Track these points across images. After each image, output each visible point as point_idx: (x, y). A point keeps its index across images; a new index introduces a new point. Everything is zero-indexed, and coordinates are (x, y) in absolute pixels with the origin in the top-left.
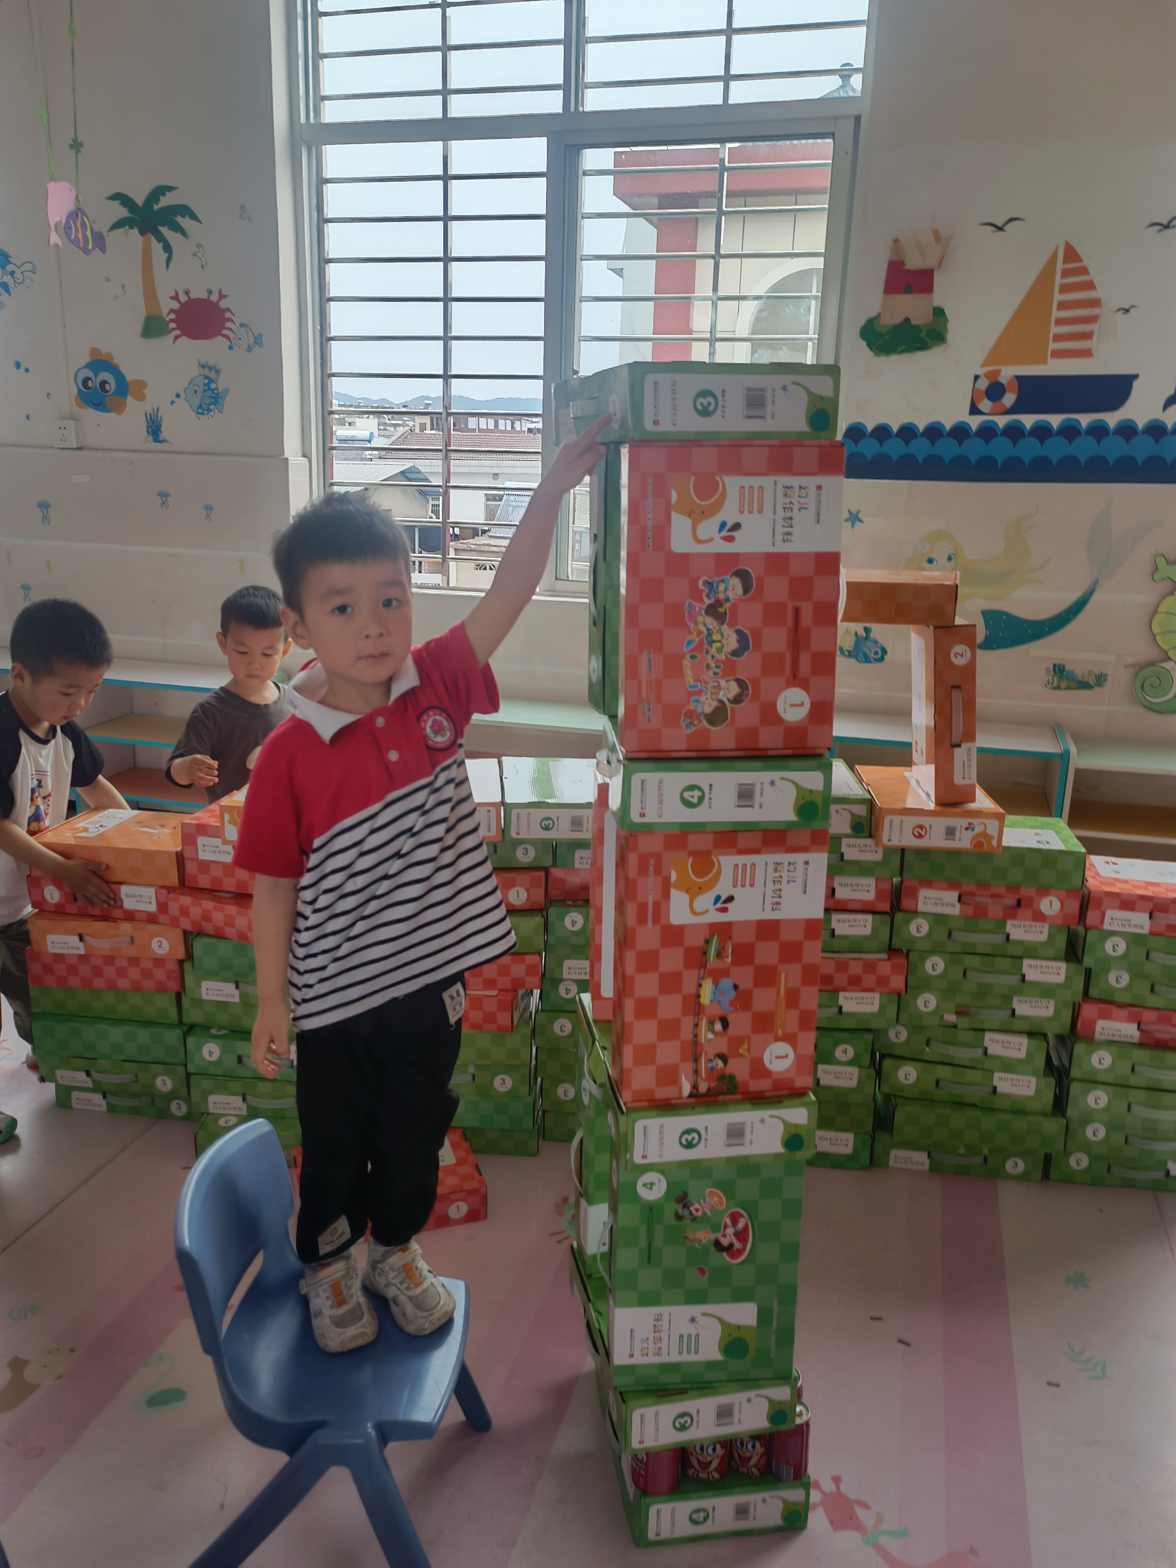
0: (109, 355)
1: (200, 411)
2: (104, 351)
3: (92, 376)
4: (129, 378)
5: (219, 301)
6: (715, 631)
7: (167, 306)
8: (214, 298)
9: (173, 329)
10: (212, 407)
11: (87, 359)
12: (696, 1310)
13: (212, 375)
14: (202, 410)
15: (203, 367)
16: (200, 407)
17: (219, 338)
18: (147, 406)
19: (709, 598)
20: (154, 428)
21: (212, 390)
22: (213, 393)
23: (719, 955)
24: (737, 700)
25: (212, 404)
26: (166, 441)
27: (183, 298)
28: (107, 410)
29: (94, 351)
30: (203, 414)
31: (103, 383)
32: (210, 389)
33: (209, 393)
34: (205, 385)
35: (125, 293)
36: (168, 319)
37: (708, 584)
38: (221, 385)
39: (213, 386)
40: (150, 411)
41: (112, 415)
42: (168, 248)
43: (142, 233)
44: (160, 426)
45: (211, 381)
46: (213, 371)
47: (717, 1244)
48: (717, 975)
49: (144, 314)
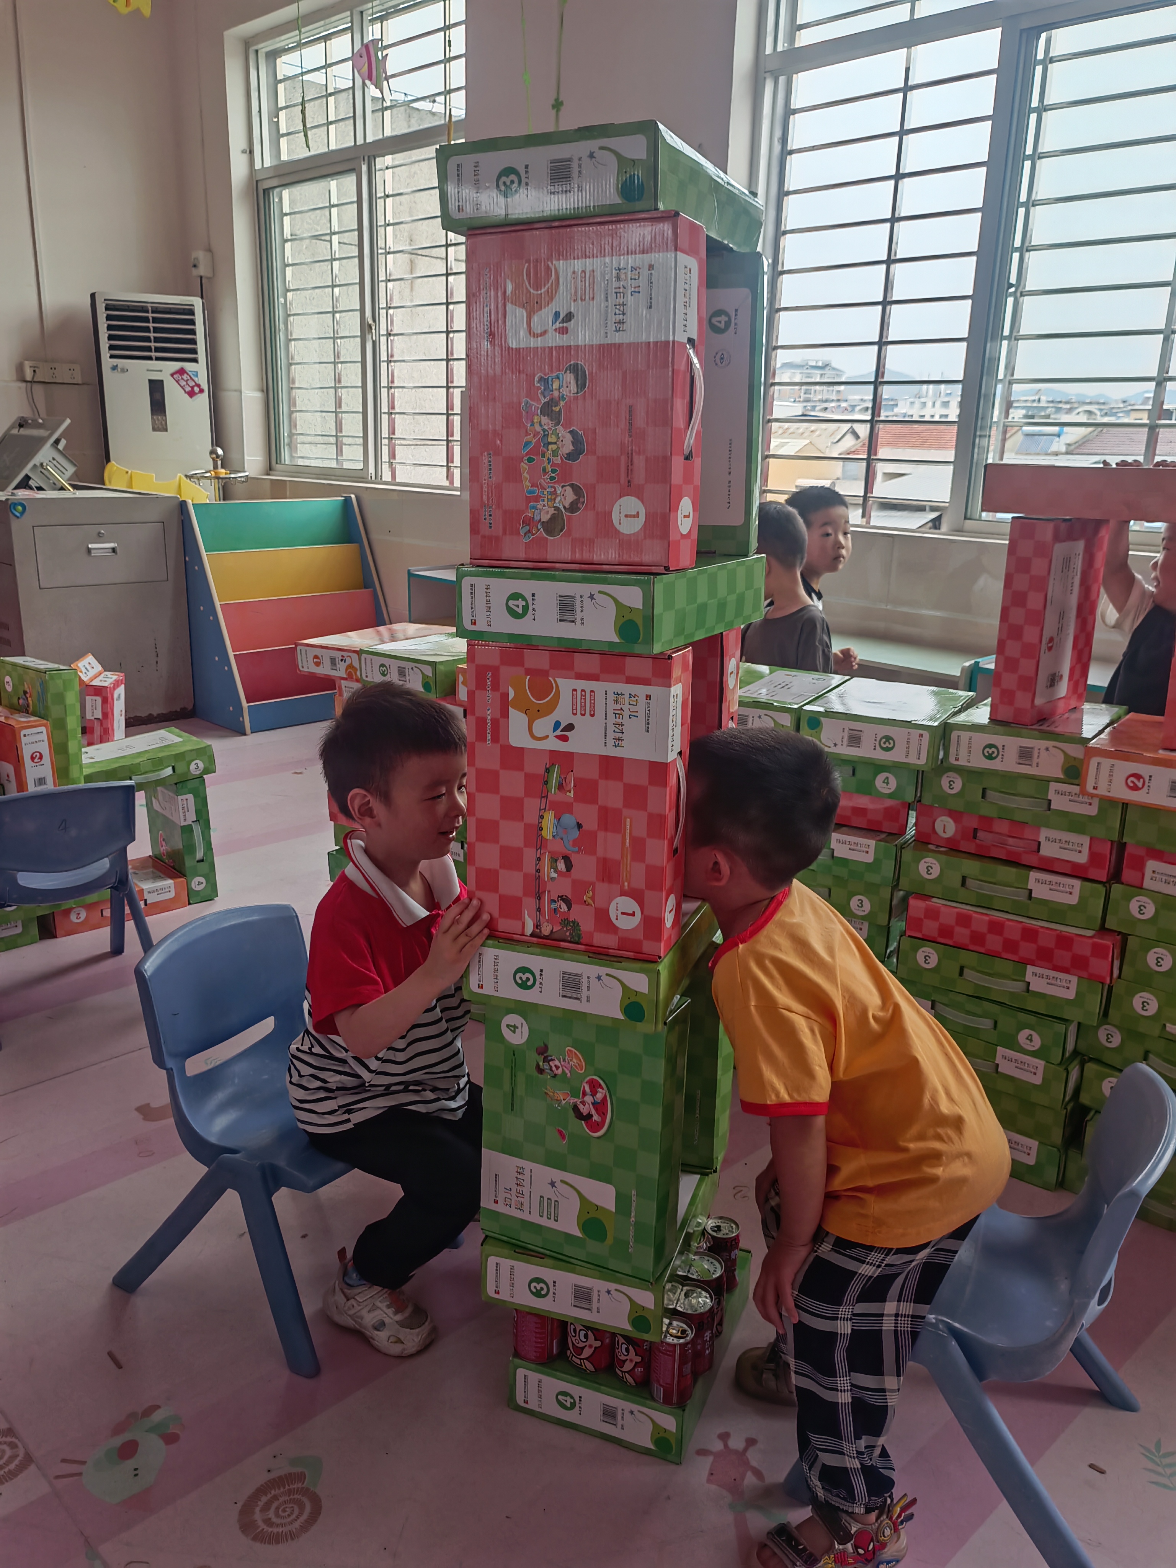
6: (550, 432)
12: (557, 1175)
19: (545, 397)
23: (561, 787)
24: (573, 508)
37: (544, 380)
47: (575, 1108)
48: (561, 809)
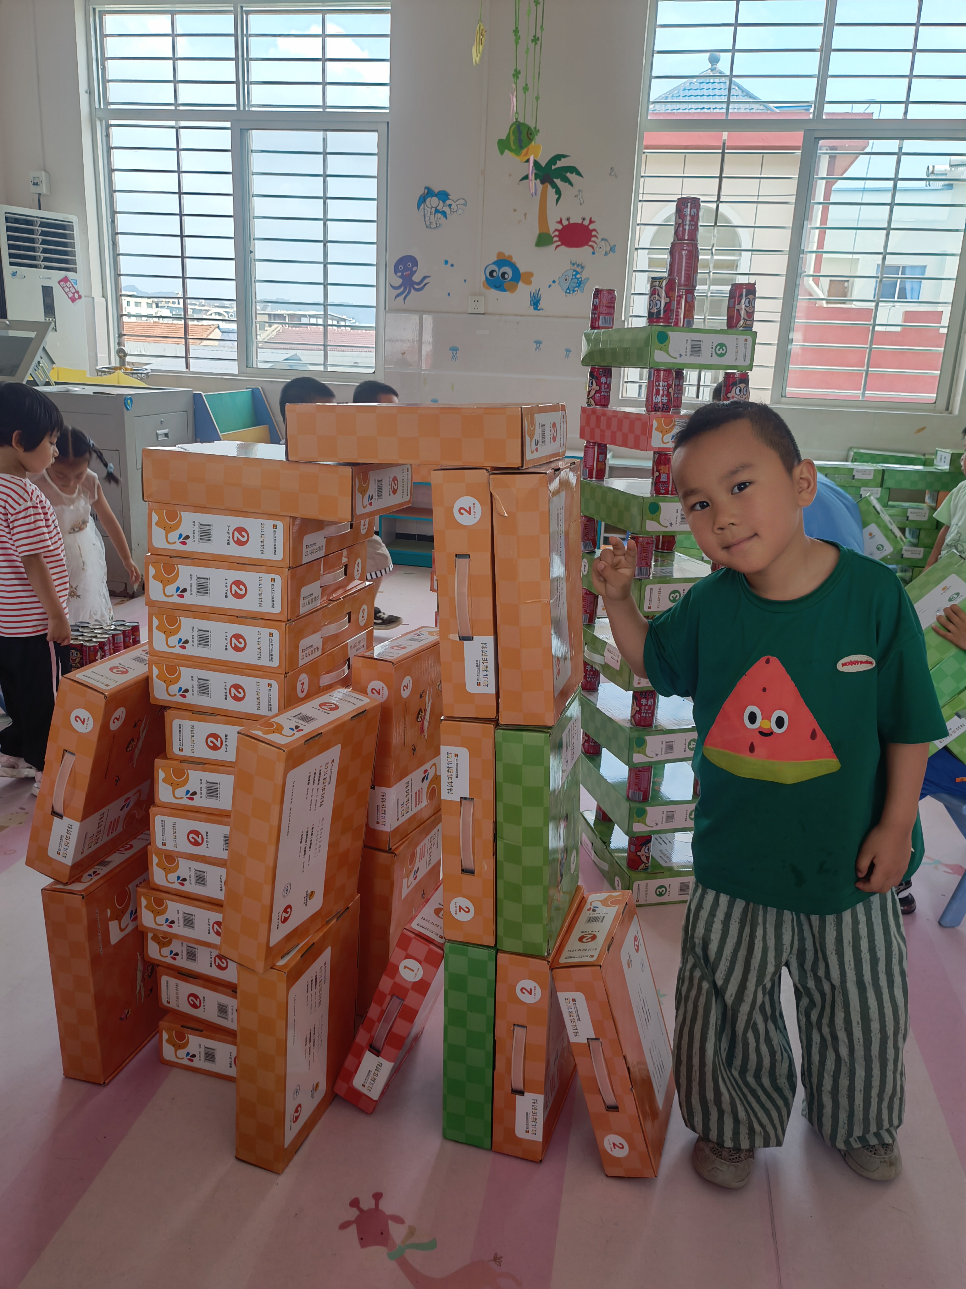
0: (511, 257)
1: (568, 291)
2: (507, 254)
3: (497, 270)
4: (522, 270)
5: (589, 225)
7: (553, 227)
8: (586, 223)
9: (556, 241)
10: (576, 289)
11: (495, 259)
13: (579, 269)
14: (569, 290)
15: (574, 264)
16: (568, 288)
17: (586, 247)
18: (533, 288)
20: (536, 302)
21: (578, 279)
22: (578, 280)
25: (576, 287)
26: (542, 309)
27: (565, 223)
28: (504, 290)
29: (500, 254)
30: (569, 293)
31: (503, 274)
32: (576, 278)
33: (576, 280)
34: (573, 275)
35: (526, 219)
36: (553, 235)
38: (584, 275)
39: (578, 276)
40: (533, 291)
41: (507, 293)
42: (558, 192)
43: (542, 182)
44: (540, 300)
45: (577, 273)
46: (580, 267)
49: (537, 232)
